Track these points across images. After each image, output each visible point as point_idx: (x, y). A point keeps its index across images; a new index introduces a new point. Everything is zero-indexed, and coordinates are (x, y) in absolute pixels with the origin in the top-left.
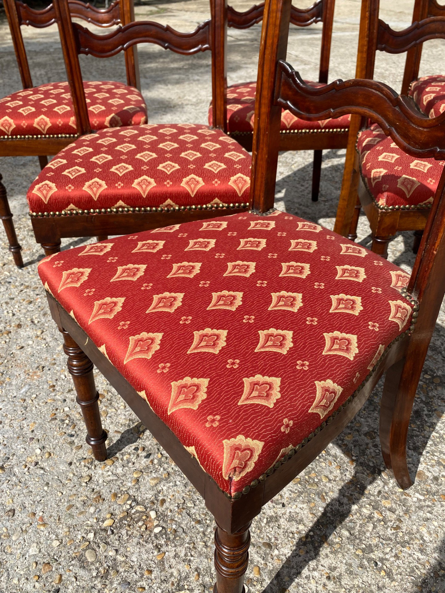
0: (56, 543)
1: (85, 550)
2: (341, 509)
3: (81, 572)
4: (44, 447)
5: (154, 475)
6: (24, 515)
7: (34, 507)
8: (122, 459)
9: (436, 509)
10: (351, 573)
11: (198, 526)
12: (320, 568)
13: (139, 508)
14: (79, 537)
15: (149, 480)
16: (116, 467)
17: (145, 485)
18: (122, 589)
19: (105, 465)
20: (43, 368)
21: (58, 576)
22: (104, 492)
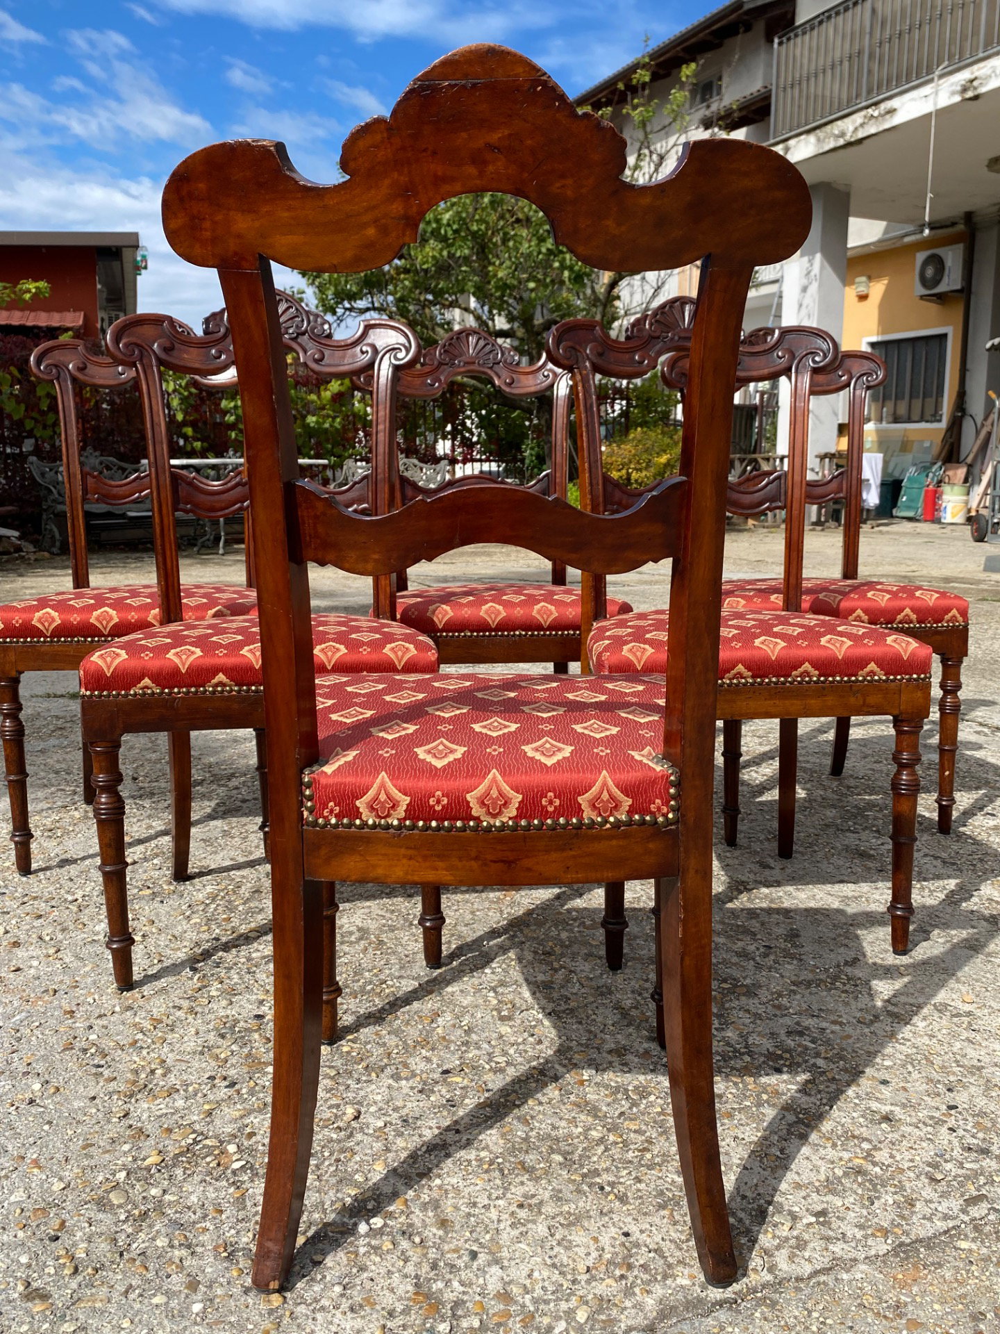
0: (57, 1186)
1: (107, 1192)
2: (553, 1134)
3: (101, 1216)
4: (47, 1082)
5: (239, 1106)
6: (3, 1160)
7: (23, 1151)
8: (186, 1091)
12: (509, 1196)
13: (208, 1142)
14: (100, 1178)
15: (231, 1112)
16: (175, 1100)
17: (222, 1118)
18: (169, 1231)
19: (155, 1097)
20: (55, 991)
21: (58, 1221)
22: (149, 1128)
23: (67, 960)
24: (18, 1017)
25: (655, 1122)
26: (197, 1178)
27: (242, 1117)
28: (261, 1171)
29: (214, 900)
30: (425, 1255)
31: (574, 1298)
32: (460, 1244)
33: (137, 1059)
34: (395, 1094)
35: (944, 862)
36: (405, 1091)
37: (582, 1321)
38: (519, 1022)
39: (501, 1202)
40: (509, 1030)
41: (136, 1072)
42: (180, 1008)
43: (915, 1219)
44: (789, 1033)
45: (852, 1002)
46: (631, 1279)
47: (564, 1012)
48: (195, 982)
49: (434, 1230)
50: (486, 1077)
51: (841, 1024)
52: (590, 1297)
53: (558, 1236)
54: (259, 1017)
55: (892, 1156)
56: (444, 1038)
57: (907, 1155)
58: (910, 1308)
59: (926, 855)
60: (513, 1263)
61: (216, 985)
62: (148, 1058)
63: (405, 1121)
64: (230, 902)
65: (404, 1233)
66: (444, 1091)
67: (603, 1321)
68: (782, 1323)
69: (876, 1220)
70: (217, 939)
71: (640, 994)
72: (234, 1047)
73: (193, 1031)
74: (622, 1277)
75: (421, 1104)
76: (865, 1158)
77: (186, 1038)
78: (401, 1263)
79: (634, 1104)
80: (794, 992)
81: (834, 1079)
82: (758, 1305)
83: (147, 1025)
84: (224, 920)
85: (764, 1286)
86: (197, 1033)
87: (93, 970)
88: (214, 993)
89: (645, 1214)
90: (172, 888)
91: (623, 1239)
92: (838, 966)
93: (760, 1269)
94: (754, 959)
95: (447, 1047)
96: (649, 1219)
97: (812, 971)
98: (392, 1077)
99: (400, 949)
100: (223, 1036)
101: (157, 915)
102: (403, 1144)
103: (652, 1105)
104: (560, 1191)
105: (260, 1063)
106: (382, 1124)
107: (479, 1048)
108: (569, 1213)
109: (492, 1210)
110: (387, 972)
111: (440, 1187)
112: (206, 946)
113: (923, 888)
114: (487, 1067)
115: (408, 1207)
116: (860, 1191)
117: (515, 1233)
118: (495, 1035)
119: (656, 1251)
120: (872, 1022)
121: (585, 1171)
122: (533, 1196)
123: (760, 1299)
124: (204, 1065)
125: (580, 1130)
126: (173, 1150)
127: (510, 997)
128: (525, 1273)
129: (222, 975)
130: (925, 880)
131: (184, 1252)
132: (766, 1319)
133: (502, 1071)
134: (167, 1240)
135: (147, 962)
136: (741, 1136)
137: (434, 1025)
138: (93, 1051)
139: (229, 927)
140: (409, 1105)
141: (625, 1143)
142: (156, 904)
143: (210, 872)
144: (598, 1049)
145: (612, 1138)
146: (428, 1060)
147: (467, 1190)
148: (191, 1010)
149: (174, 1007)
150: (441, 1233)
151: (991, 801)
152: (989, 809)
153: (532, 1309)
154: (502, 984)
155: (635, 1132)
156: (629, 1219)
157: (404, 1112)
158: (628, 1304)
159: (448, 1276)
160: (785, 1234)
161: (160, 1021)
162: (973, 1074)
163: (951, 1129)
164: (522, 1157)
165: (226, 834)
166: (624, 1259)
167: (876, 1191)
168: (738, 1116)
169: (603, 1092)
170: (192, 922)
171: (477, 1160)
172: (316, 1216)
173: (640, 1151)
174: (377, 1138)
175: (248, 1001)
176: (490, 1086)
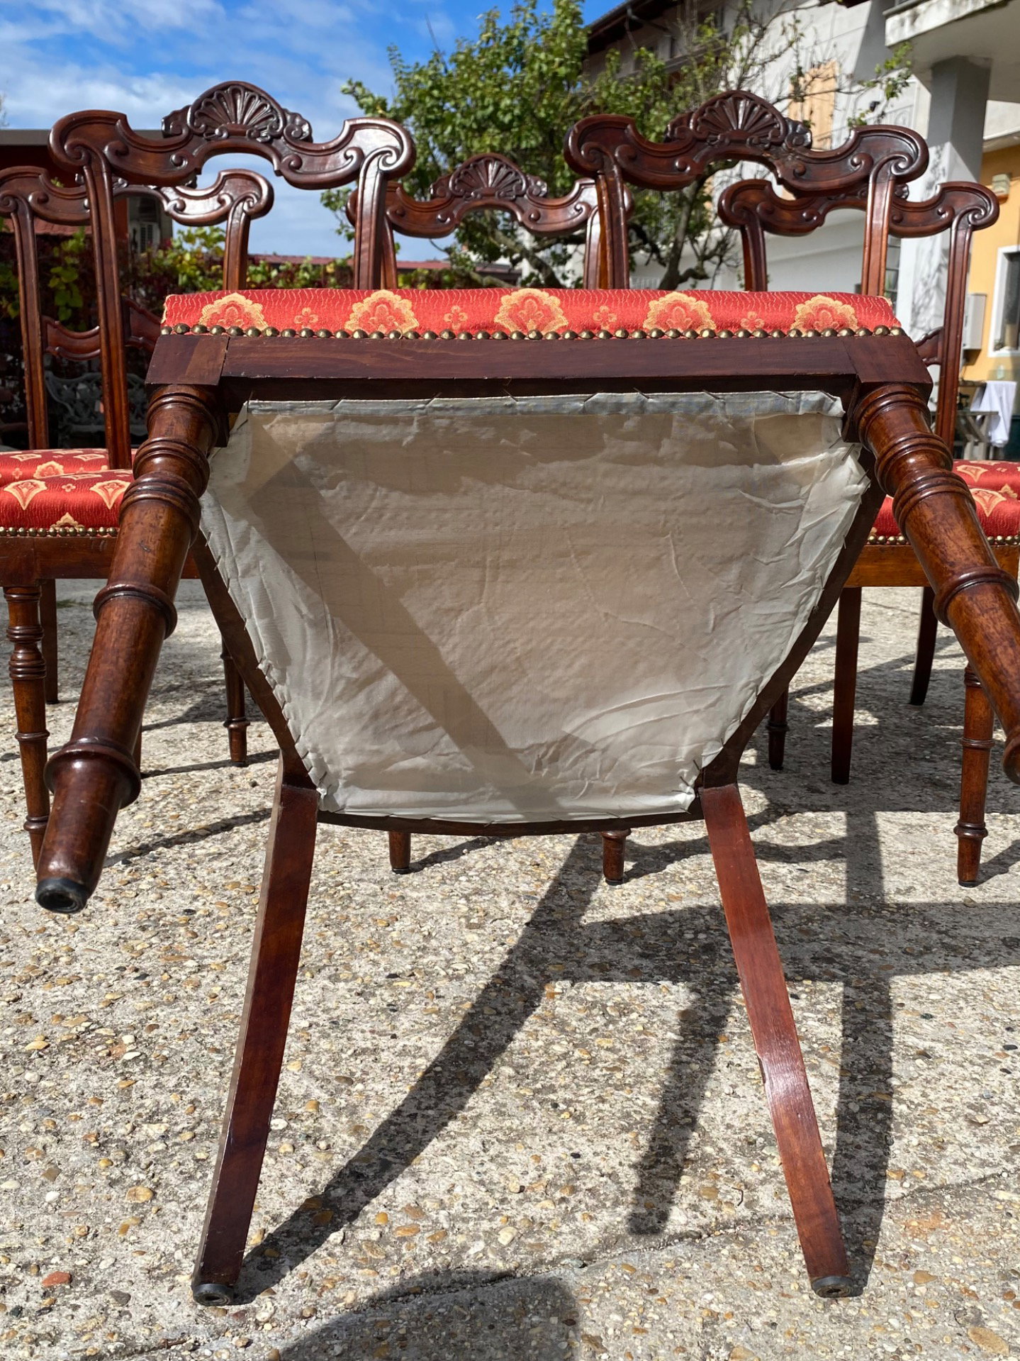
2: (508, 1045)
5: (146, 998)
8: (89, 980)
9: (701, 1051)
10: (501, 1114)
11: (213, 1055)
12: (441, 1106)
13: (102, 1031)
15: (136, 1003)
16: (74, 988)
17: (124, 1008)
18: (38, 1116)
19: (54, 984)
22: (40, 1014)
25: (633, 1041)
26: (82, 1067)
27: (147, 1009)
28: (155, 1064)
29: (165, 797)
30: (328, 1161)
31: (499, 1218)
32: (373, 1152)
33: (41, 945)
34: (328, 995)
36: (342, 992)
37: (505, 1243)
38: (489, 930)
39: (430, 1112)
40: (476, 938)
41: (38, 958)
42: (102, 899)
43: (943, 1163)
44: (815, 959)
45: (900, 931)
46: (573, 1203)
47: (544, 923)
48: (126, 875)
49: (345, 1136)
50: (439, 984)
51: (881, 953)
52: (519, 1218)
53: (492, 1152)
54: (189, 912)
56: (398, 942)
57: (944, 1095)
58: (923, 1259)
60: (432, 1176)
61: (149, 879)
62: (55, 946)
63: (334, 1023)
64: (183, 800)
65: (308, 1137)
66: (387, 995)
67: (531, 1245)
68: (755, 1263)
69: (893, 1161)
70: (159, 835)
72: (154, 940)
73: (111, 922)
74: (563, 1200)
75: (357, 1007)
76: (888, 1095)
77: (102, 929)
78: (299, 1167)
79: (612, 1021)
80: (828, 918)
81: (863, 1009)
82: (728, 1241)
84: (172, 817)
85: (738, 1223)
86: (116, 924)
87: (15, 858)
88: (144, 887)
89: (604, 1136)
91: (572, 1160)
92: (888, 894)
93: (736, 1203)
94: (783, 882)
95: (400, 952)
96: (607, 1141)
97: (854, 898)
98: (330, 978)
99: (366, 853)
100: (144, 929)
102: (327, 1046)
103: (633, 1023)
104: (504, 1105)
105: (180, 957)
106: (307, 1025)
107: (437, 954)
108: (511, 1129)
109: (419, 1119)
110: (346, 874)
111: (361, 1093)
112: (146, 841)
114: (443, 973)
115: (318, 1110)
116: (877, 1130)
117: (442, 1144)
118: (458, 942)
119: (610, 1176)
120: (922, 954)
121: (538, 1086)
122: (472, 1109)
123: (732, 1235)
124: (116, 956)
125: (540, 1043)
126: (61, 1037)
127: (484, 905)
128: (444, 1188)
129: (157, 870)
131: (49, 1140)
132: (734, 1257)
133: (459, 978)
134: (32, 1126)
136: (736, 1061)
137: (389, 929)
139: (176, 824)
140: (343, 1007)
141: (593, 1061)
143: (168, 771)
144: (578, 962)
145: (577, 1054)
146: (375, 963)
148: (115, 902)
149: (96, 898)
153: (446, 1226)
154: (477, 892)
155: (608, 1049)
156: (583, 1140)
157: (335, 1014)
158: (565, 1228)
159: (352, 1185)
160: (774, 1168)
163: (1008, 1071)
166: (568, 1181)
167: (898, 1130)
168: (736, 1041)
169: (576, 1006)
170: (136, 818)
171: (410, 1067)
172: (209, 1113)
173: (608, 1069)
174: (299, 1038)
175: (181, 895)
176: (442, 992)
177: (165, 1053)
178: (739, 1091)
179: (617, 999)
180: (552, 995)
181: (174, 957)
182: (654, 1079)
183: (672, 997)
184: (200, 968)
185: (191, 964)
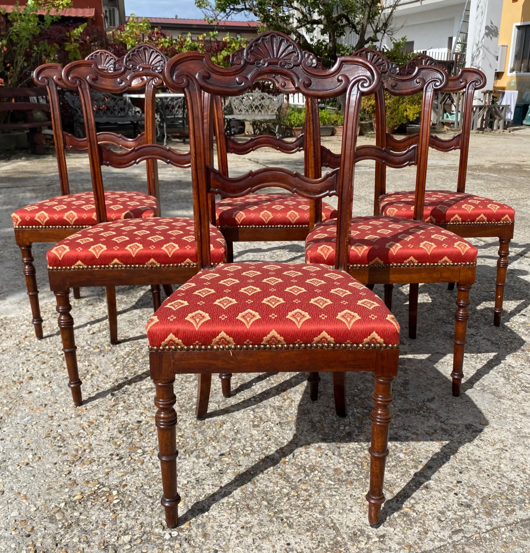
0: (33, 509)
1: (55, 513)
2: (266, 490)
3: (50, 525)
4: (36, 454)
5: (122, 470)
6: (11, 494)
7: (20, 490)
8: (98, 461)
9: (341, 489)
10: (261, 525)
11: (149, 499)
12: (238, 522)
13: (104, 489)
14: (53, 506)
15: (117, 473)
16: (93, 466)
17: (113, 476)
18: (80, 534)
19: (84, 464)
20: (46, 405)
21: (31, 527)
22: (79, 480)
23: (54, 387)
24: (27, 419)
25: (315, 485)
26: (97, 507)
27: (122, 476)
28: (126, 505)
29: (128, 356)
30: (194, 551)
32: (211, 546)
33: (78, 443)
34: (195, 466)
35: (492, 343)
36: (201, 464)
38: (262, 428)
39: (234, 525)
40: (256, 432)
41: (77, 450)
42: (103, 416)
43: (426, 541)
45: (426, 422)
47: (284, 423)
48: (112, 403)
49: (200, 539)
50: (240, 458)
53: (256, 544)
54: (139, 422)
55: (423, 507)
56: (224, 436)
57: (431, 507)
59: (484, 339)
61: (122, 404)
62: (84, 443)
63: (197, 481)
64: (136, 357)
65: (186, 539)
66: (219, 465)
69: (407, 541)
70: (126, 378)
71: (323, 414)
72: (125, 439)
73: (107, 429)
75: (207, 472)
76: (410, 508)
77: (103, 433)
79: (307, 475)
80: (398, 416)
81: (406, 465)
83: (86, 425)
84: (132, 367)
86: (109, 430)
87: (65, 394)
88: (120, 408)
89: (300, 534)
90: (109, 348)
91: (286, 546)
92: (424, 401)
95: (225, 441)
96: (301, 537)
97: (410, 404)
98: (196, 456)
100: (120, 432)
101: (100, 363)
102: (194, 493)
103: (315, 476)
104: (262, 521)
105: (136, 447)
106: (186, 482)
107: (240, 442)
108: (264, 532)
109: (229, 529)
111: (207, 516)
112: (121, 382)
113: (477, 358)
115: (190, 526)
116: (403, 525)
117: (237, 541)
118: (249, 435)
120: (433, 433)
121: (276, 510)
122: (250, 522)
124: (109, 448)
125: (278, 488)
126: (88, 492)
127: (260, 414)
129: (126, 398)
130: (480, 353)
131: (85, 546)
133: (248, 455)
134: (78, 539)
135: (91, 390)
137: (221, 429)
138: (58, 438)
139: (133, 372)
140: (201, 472)
141: (298, 496)
142: (101, 357)
143: (130, 340)
144: (297, 444)
145: (293, 493)
146: (215, 448)
147: (219, 518)
148: (108, 418)
149: (100, 415)
150: (203, 540)
151: (526, 307)
152: (523, 312)
155: (305, 490)
156: (291, 536)
157: (197, 476)
160: (362, 546)
161: (92, 423)
162: (474, 464)
163: (456, 494)
164: (248, 501)
165: (141, 317)
167: (411, 525)
168: (355, 483)
169: (294, 468)
170: (116, 368)
171: (227, 503)
172: (148, 529)
173: (304, 500)
174: (183, 489)
175: (136, 412)
176: (241, 464)
177: (130, 499)
178: (353, 509)
179: (311, 464)
180: (285, 463)
181: (133, 448)
182: (321, 505)
183: (332, 461)
184: (144, 452)
185: (140, 451)
